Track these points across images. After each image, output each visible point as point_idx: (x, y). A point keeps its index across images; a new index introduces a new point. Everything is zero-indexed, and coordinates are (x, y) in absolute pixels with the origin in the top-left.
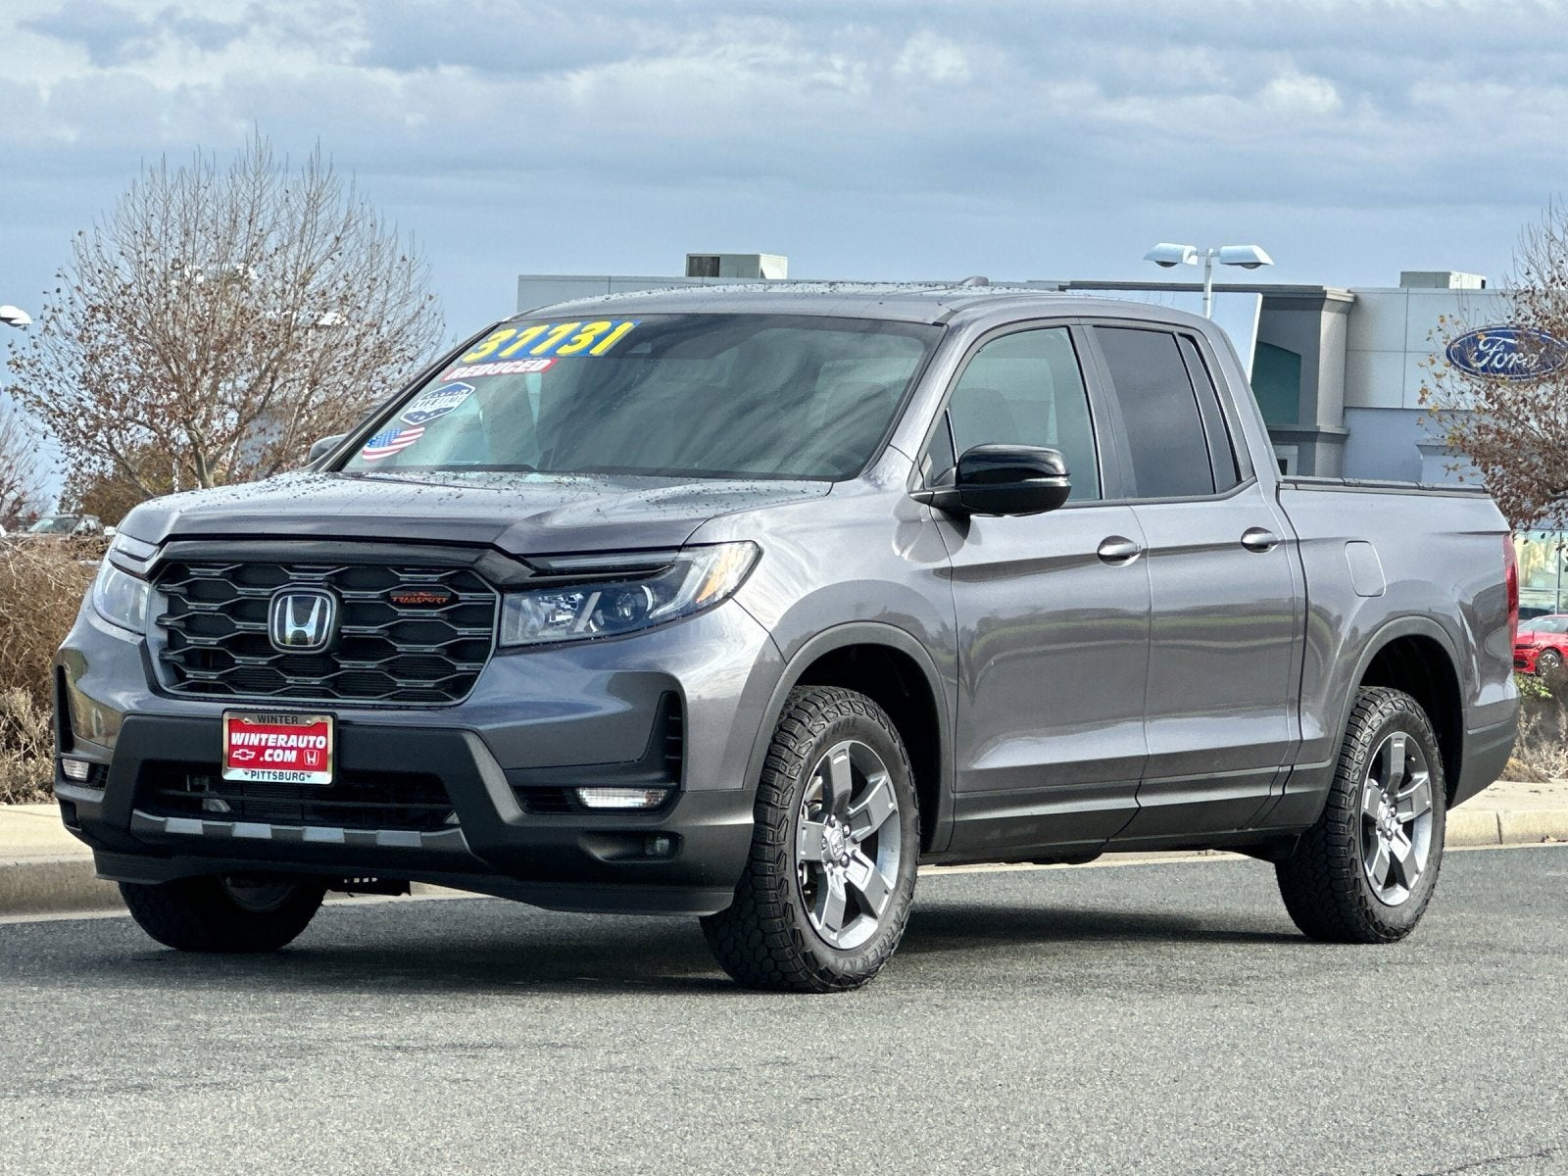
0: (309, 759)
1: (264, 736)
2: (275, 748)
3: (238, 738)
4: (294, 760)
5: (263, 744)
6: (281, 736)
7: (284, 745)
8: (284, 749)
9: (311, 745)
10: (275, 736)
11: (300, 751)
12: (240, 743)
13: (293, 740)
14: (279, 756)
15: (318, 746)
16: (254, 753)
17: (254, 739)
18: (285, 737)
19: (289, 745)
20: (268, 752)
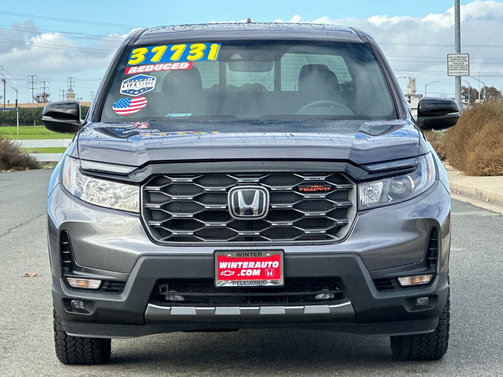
0: (268, 274)
1: (240, 263)
2: (247, 269)
3: (223, 265)
4: (259, 274)
5: (240, 267)
6: (250, 263)
7: (253, 267)
8: (252, 269)
9: (269, 266)
10: (247, 263)
11: (263, 270)
12: (225, 267)
13: (258, 264)
14: (249, 273)
15: (274, 266)
16: (234, 272)
17: (234, 265)
18: (253, 263)
19: (256, 267)
20: (243, 271)
